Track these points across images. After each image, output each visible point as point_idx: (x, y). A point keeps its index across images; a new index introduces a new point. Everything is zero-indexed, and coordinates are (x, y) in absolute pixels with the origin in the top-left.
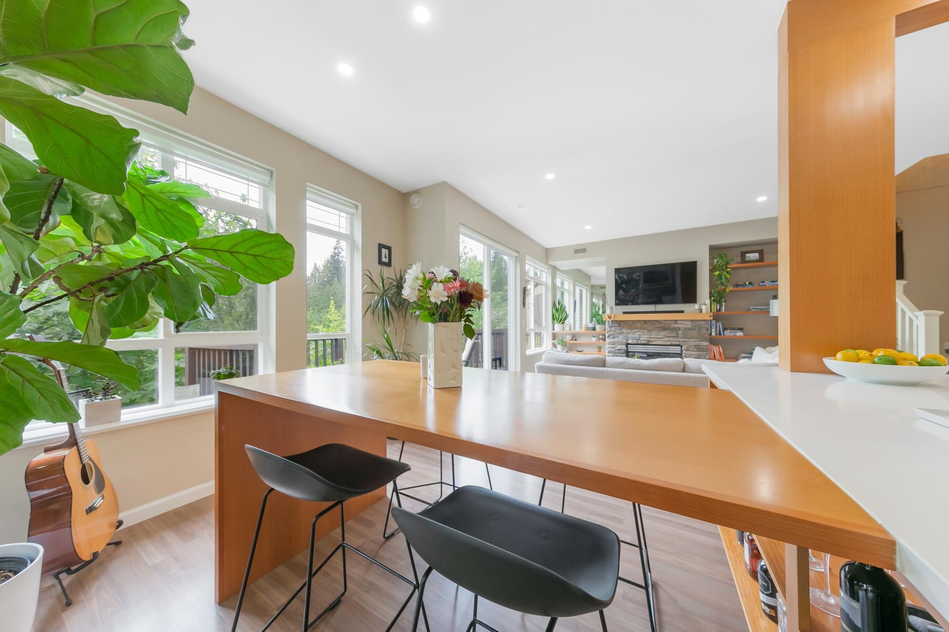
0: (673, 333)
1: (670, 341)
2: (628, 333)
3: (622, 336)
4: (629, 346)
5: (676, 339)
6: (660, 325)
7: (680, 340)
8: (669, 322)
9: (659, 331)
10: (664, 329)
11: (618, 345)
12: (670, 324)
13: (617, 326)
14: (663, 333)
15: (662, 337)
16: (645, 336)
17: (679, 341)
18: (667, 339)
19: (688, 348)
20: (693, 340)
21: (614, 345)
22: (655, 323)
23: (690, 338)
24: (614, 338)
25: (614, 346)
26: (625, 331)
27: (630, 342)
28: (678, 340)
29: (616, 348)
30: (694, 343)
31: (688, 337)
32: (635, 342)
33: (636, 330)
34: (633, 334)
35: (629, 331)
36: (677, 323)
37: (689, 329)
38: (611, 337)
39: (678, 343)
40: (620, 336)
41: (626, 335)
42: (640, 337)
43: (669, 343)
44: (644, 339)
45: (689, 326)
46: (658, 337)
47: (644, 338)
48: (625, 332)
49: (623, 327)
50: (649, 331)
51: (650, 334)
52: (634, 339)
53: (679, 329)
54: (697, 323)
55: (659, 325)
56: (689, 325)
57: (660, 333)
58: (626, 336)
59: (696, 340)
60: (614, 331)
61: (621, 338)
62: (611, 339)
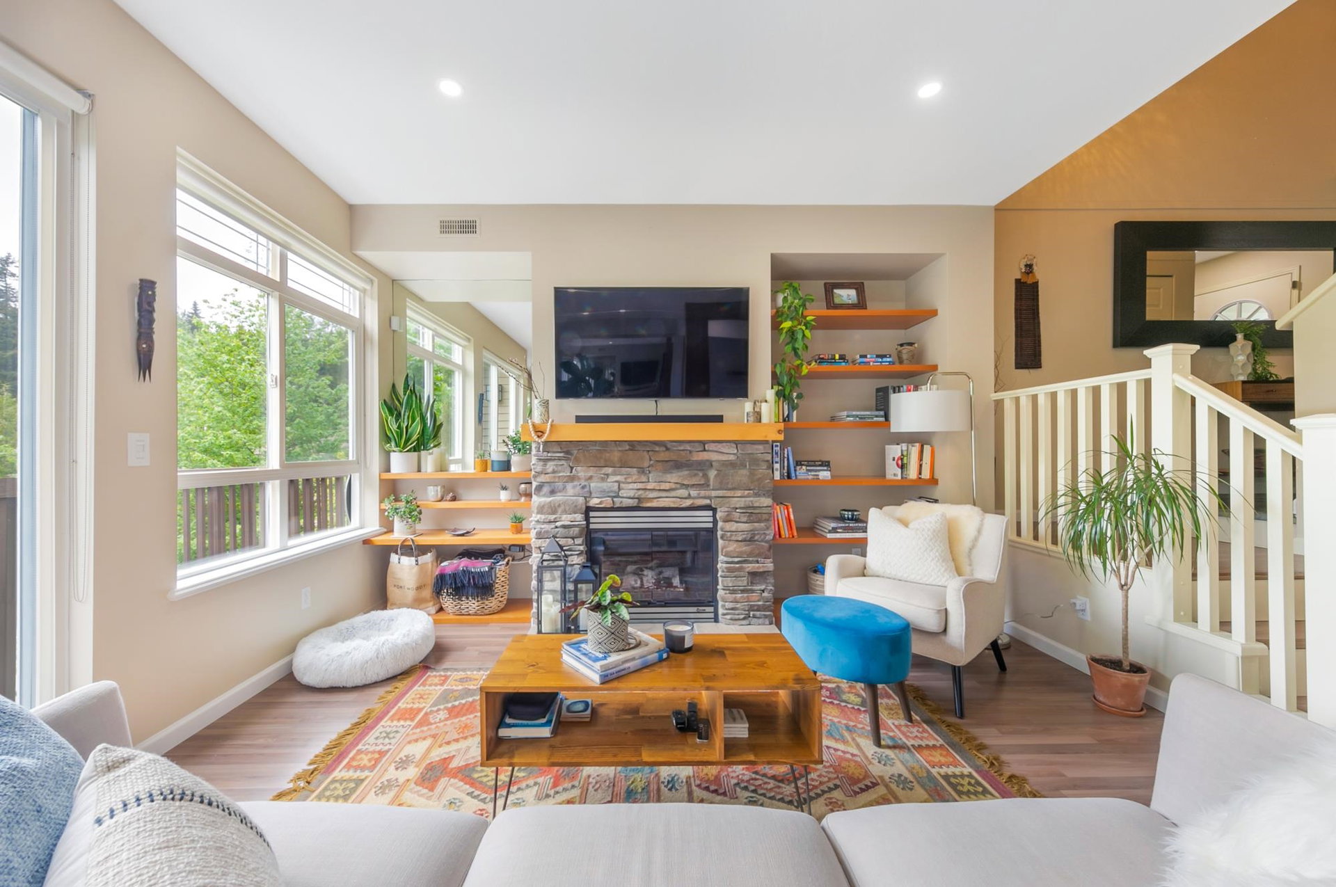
0: (696, 475)
1: (689, 497)
2: (591, 478)
3: (574, 487)
4: (592, 514)
5: (703, 493)
6: (667, 453)
7: (714, 493)
8: (688, 447)
9: (666, 471)
10: (678, 465)
11: (565, 512)
12: (690, 452)
13: (559, 459)
14: (674, 477)
15: (673, 486)
16: (631, 486)
17: (710, 498)
18: (683, 492)
19: (729, 514)
20: (739, 493)
21: (554, 512)
22: (657, 449)
23: (733, 489)
24: (553, 492)
25: (552, 517)
26: (581, 471)
27: (594, 502)
28: (707, 493)
29: (558, 524)
30: (741, 503)
31: (730, 486)
32: (608, 502)
33: (610, 470)
34: (603, 480)
35: (592, 472)
36: (705, 450)
37: (732, 465)
38: (546, 489)
39: (707, 502)
40: (569, 486)
41: (583, 483)
42: (619, 489)
43: (688, 503)
44: (631, 494)
45: (732, 458)
46: (664, 486)
47: (629, 492)
48: (581, 474)
49: (577, 460)
50: (642, 471)
51: (644, 479)
52: (604, 493)
53: (710, 464)
54: (749, 449)
55: (664, 456)
56: (730, 453)
57: (669, 477)
58: (583, 487)
59: (747, 492)
60: (554, 472)
61: (571, 495)
62: (544, 496)
